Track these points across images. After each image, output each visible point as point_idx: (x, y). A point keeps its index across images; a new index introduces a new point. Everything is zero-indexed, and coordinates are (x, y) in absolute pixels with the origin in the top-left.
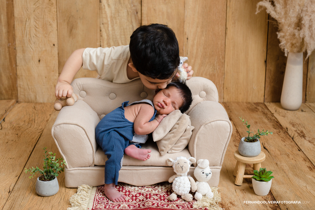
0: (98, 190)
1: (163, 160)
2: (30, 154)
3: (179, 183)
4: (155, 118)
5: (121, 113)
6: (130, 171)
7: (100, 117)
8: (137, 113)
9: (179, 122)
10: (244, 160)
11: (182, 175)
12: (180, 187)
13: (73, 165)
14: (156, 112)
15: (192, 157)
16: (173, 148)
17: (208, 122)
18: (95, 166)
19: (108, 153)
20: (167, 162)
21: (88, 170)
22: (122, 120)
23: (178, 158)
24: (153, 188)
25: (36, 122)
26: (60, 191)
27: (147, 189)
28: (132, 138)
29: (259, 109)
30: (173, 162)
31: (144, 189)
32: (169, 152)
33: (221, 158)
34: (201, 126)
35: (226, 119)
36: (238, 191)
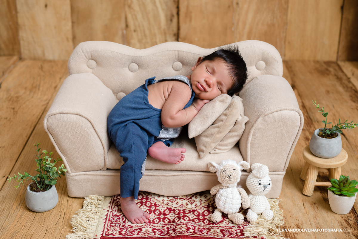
0: (112, 202)
1: (202, 164)
2: (26, 139)
3: (226, 198)
4: (192, 104)
5: (143, 96)
6: (156, 177)
7: (116, 96)
8: (167, 95)
9: (227, 112)
10: (318, 164)
11: (230, 186)
12: (226, 204)
13: (76, 168)
14: (194, 95)
15: (244, 161)
16: (218, 147)
17: (269, 112)
18: (108, 169)
19: (124, 155)
20: (209, 166)
21: (98, 175)
22: (144, 106)
23: (224, 163)
24: (188, 199)
25: (41, 89)
26: (60, 203)
27: (180, 202)
28: (158, 133)
29: (330, 72)
30: (217, 167)
31: (176, 202)
32: (211, 153)
33: (285, 161)
34: (259, 117)
35: (295, 108)
36: (307, 205)
